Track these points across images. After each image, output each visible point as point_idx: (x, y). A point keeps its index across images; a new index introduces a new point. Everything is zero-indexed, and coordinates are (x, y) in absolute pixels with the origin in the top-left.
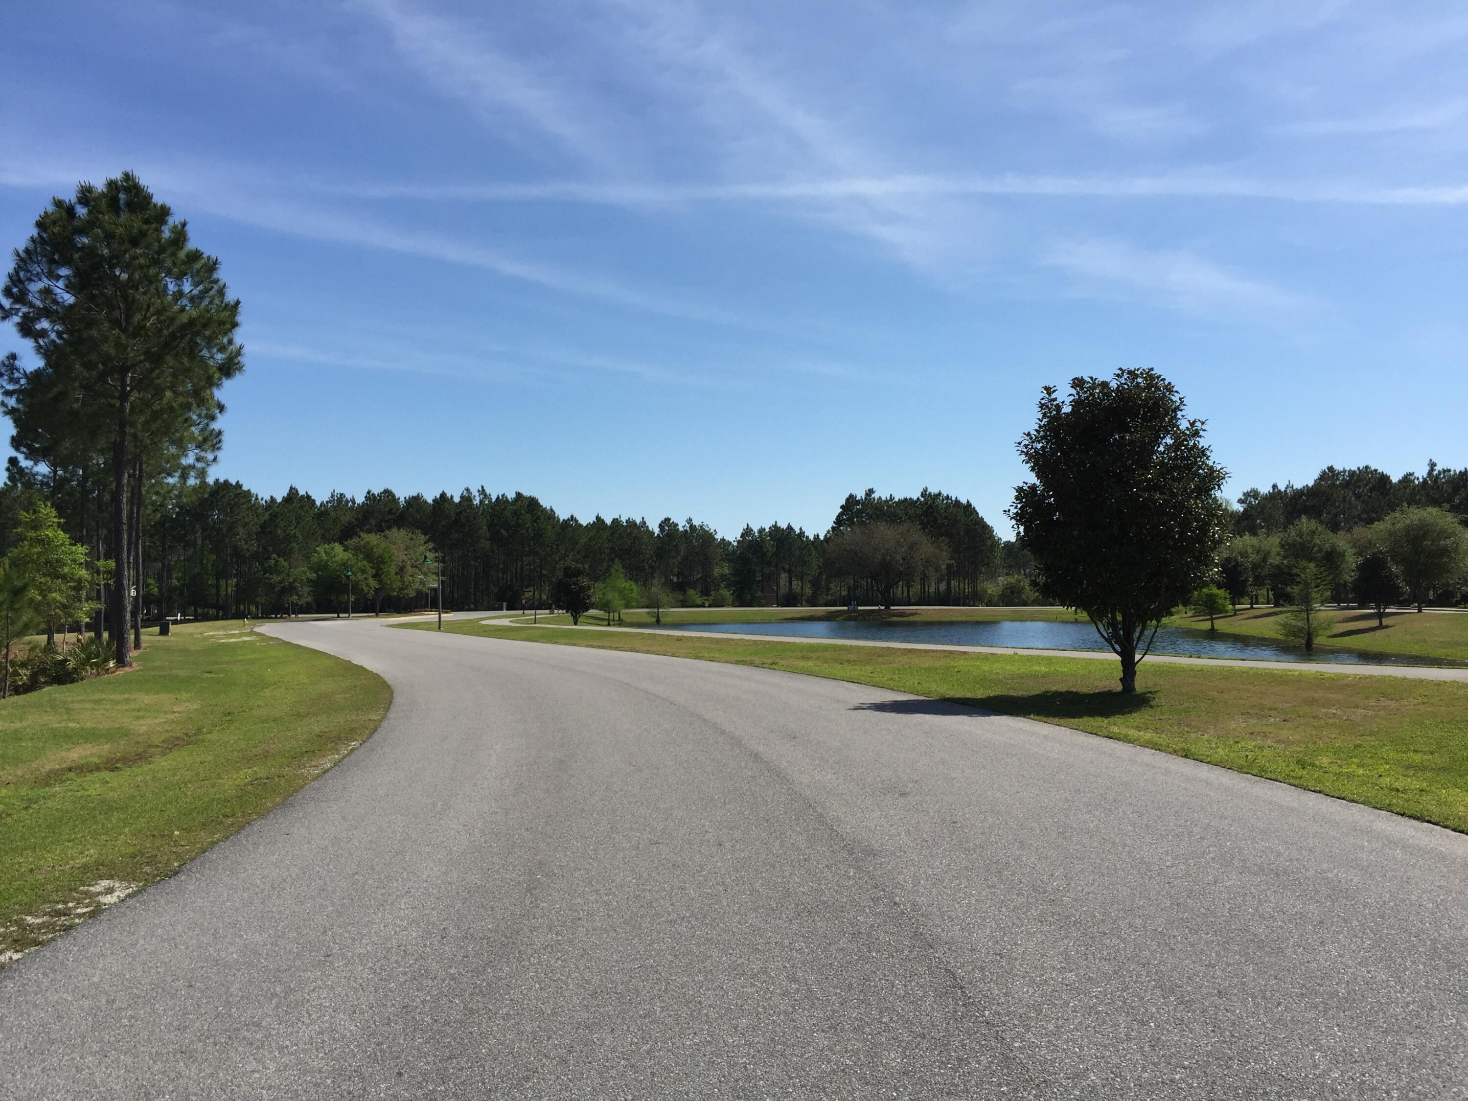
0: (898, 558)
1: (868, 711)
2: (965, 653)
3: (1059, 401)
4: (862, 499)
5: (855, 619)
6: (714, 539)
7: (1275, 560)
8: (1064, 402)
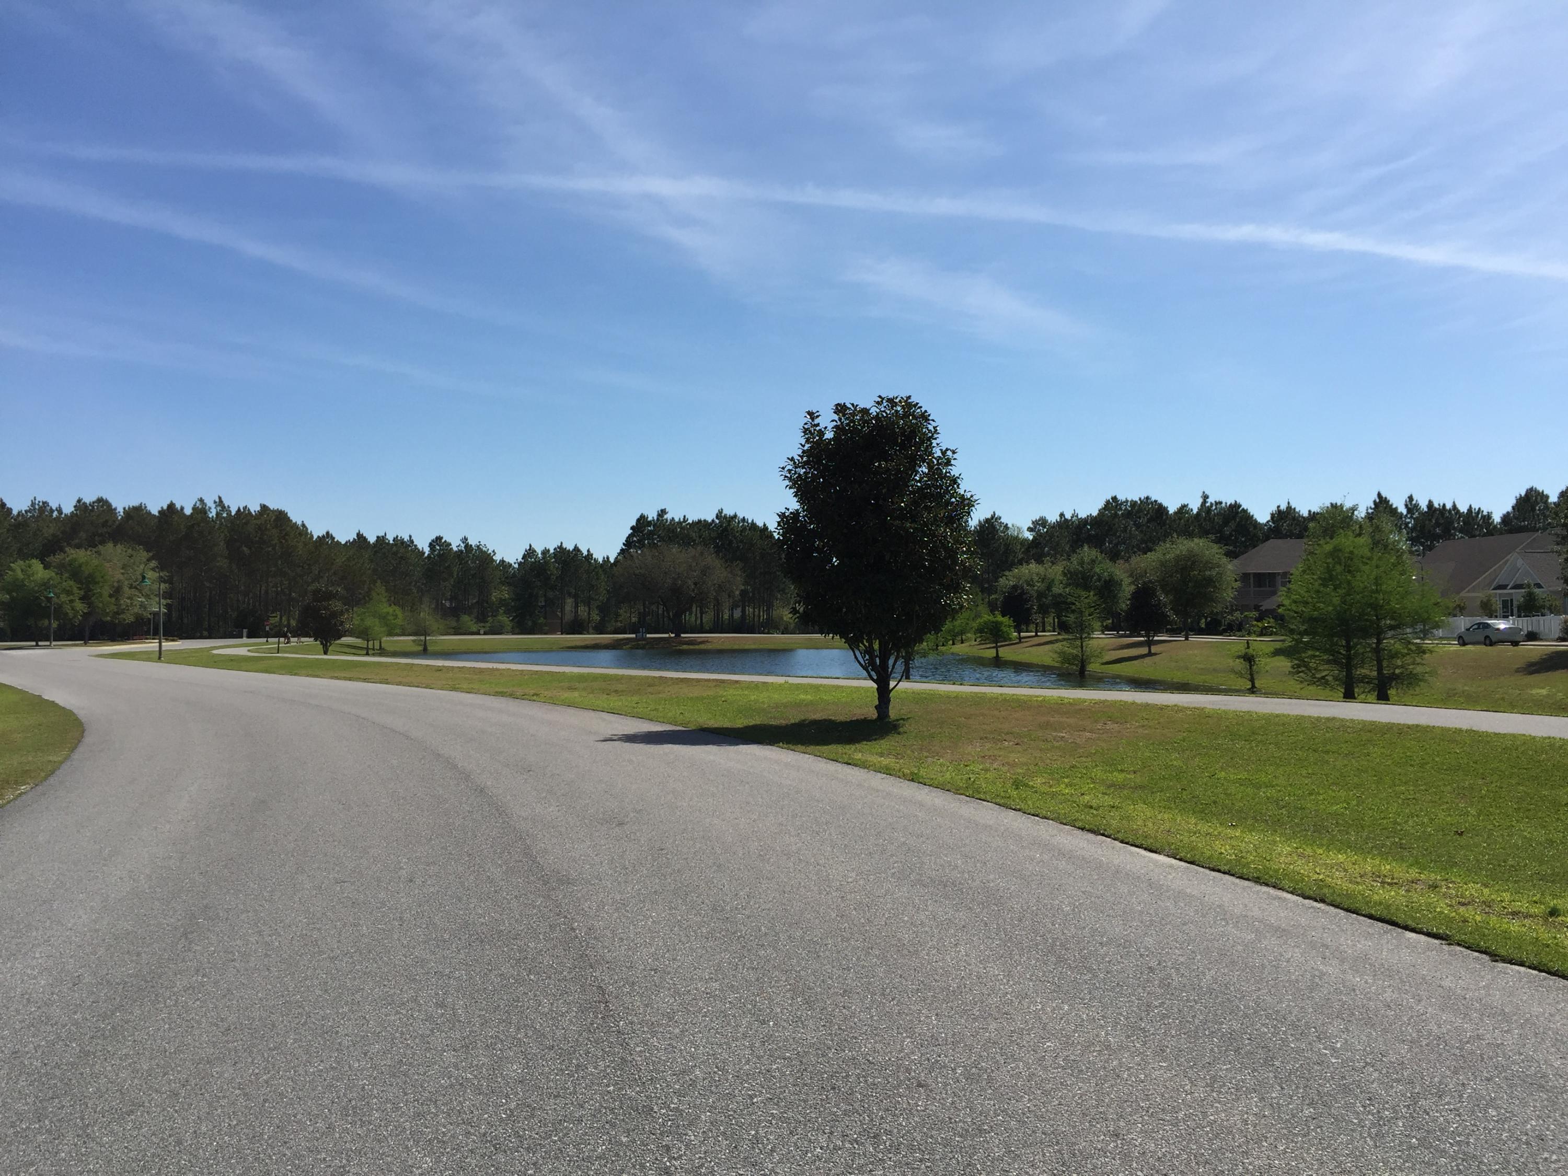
0: (690, 582)
1: (617, 742)
2: (737, 682)
3: (822, 426)
4: (654, 520)
5: (643, 648)
6: (493, 560)
7: (1057, 590)
8: (826, 428)
